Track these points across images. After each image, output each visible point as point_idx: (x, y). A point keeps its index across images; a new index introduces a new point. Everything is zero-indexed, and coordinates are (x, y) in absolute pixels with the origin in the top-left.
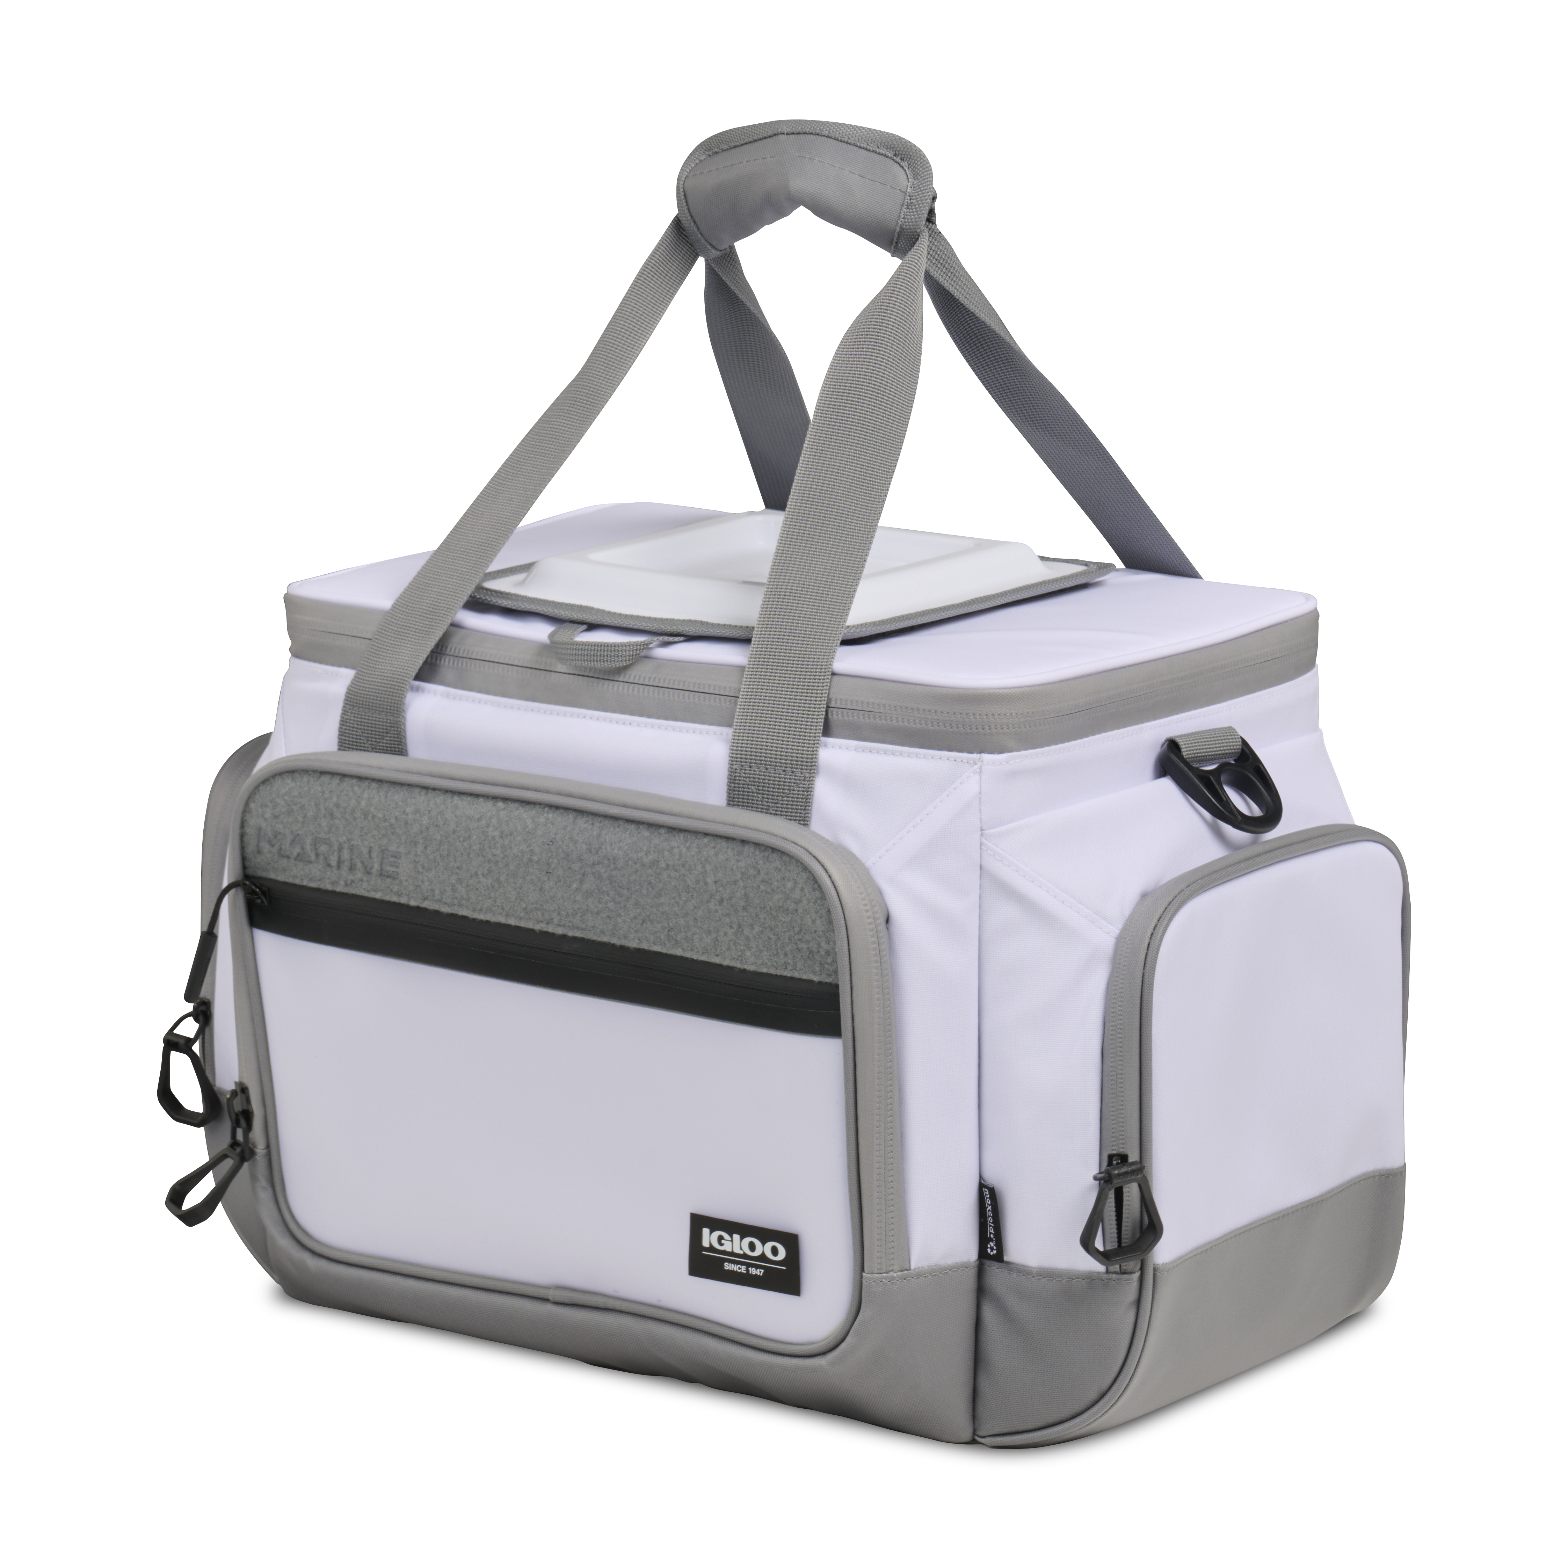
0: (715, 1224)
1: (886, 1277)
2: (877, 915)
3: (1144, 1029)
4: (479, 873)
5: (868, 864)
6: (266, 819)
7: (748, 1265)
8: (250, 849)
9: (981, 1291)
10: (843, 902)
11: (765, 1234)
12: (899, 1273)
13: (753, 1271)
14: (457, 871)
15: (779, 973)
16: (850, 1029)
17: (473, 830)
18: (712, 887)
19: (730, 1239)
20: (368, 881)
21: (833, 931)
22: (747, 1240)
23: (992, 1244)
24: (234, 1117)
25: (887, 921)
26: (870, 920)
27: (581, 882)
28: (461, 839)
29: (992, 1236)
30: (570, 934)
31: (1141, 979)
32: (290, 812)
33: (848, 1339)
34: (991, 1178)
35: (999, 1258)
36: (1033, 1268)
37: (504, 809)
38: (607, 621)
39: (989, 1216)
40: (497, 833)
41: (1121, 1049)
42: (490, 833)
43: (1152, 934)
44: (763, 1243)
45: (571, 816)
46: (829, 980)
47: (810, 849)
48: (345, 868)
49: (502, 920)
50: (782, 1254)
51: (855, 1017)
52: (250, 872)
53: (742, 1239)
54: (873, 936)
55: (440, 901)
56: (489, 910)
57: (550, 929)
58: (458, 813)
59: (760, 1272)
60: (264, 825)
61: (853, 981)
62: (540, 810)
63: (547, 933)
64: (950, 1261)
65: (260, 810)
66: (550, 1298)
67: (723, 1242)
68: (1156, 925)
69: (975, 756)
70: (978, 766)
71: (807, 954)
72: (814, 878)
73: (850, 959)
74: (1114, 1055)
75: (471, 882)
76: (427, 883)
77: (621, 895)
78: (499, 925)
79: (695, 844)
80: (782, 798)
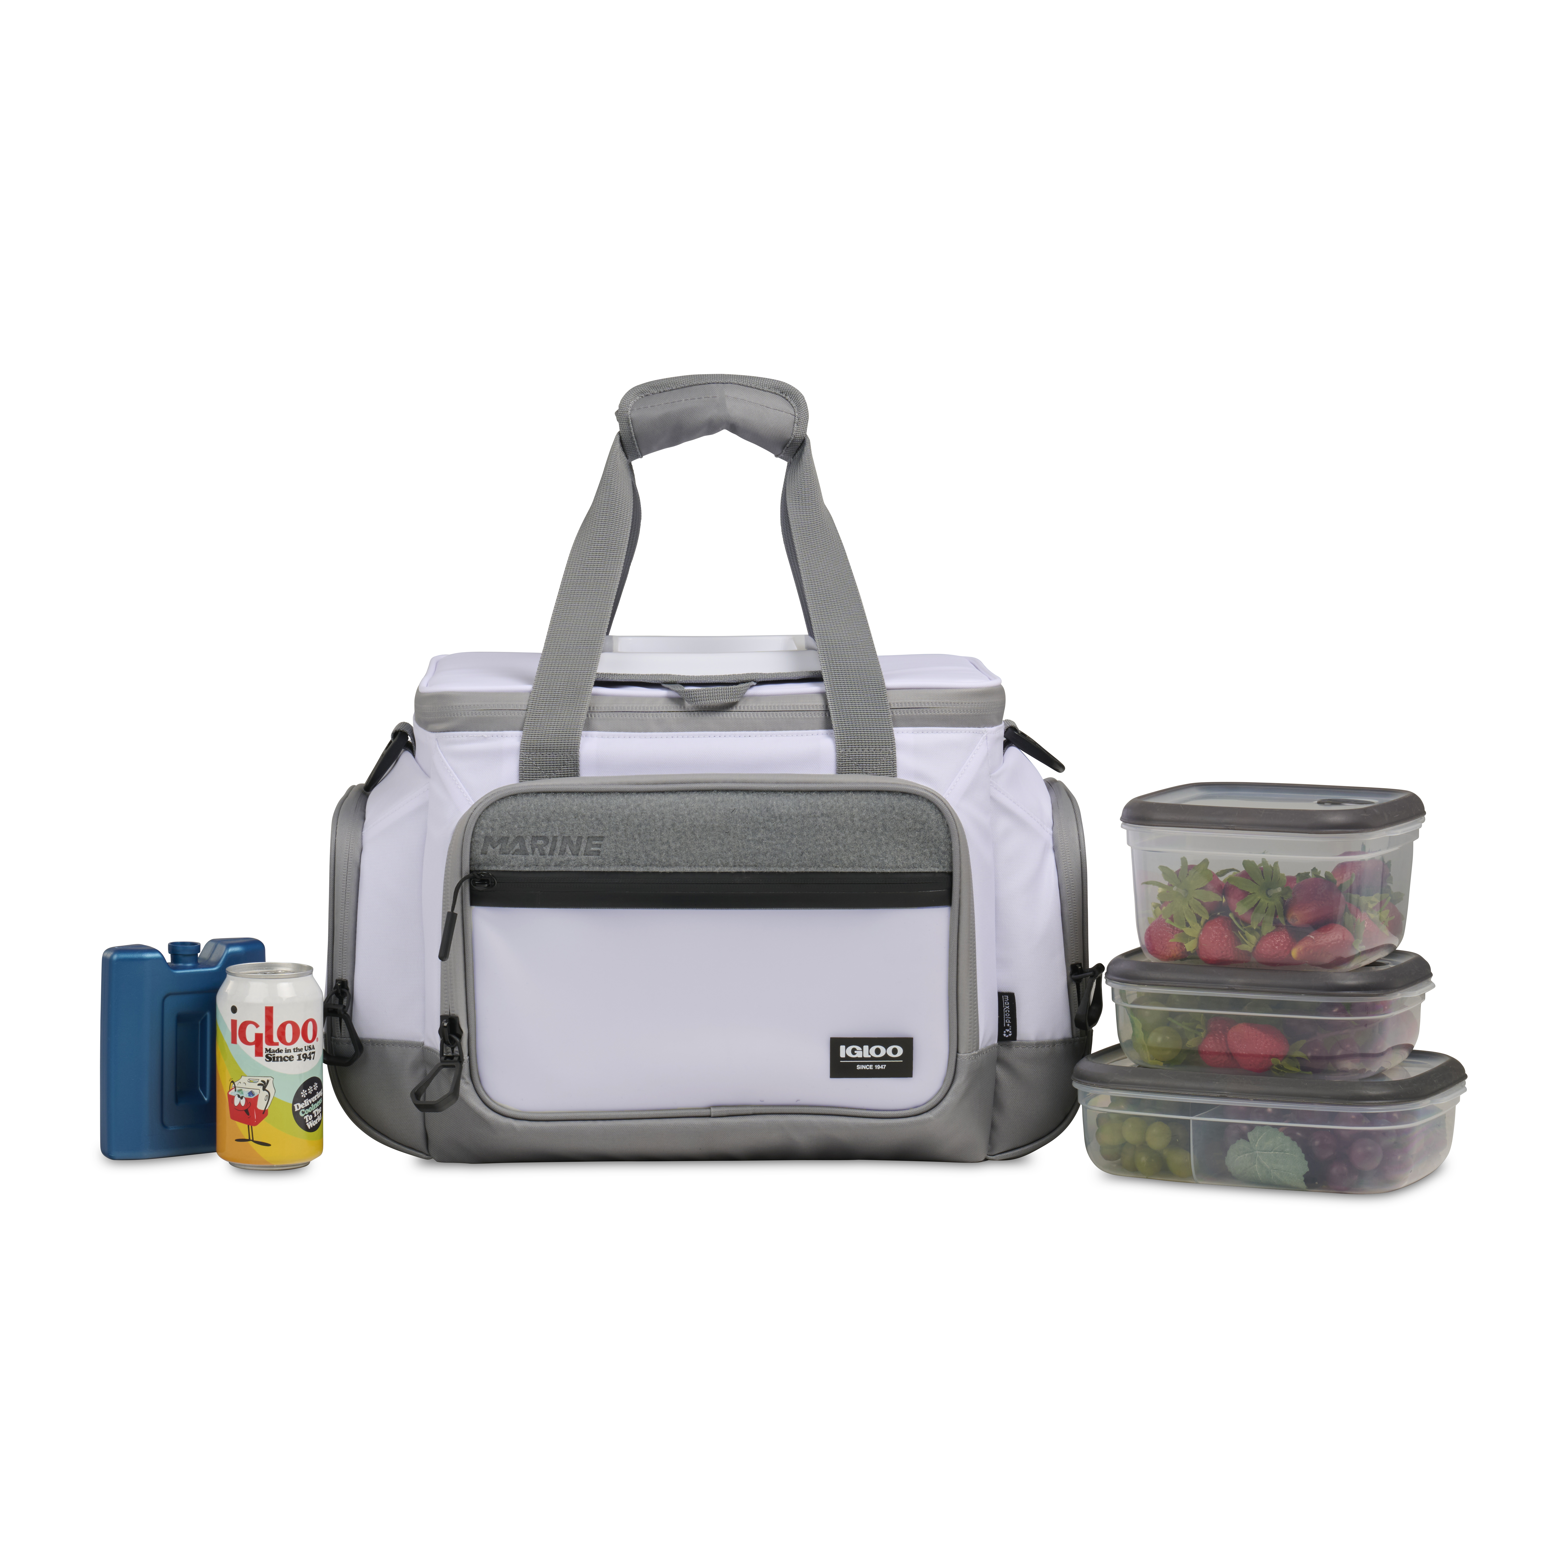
0: (848, 1042)
3: (1084, 886)
7: (874, 1064)
9: (999, 1061)
11: (886, 1042)
12: (975, 1052)
13: (878, 1067)
14: (651, 842)
15: (909, 870)
16: (957, 900)
17: (667, 813)
18: (858, 824)
20: (573, 860)
21: (950, 838)
22: (874, 1048)
23: (1008, 1030)
27: (754, 835)
28: (656, 821)
32: (514, 822)
33: (947, 1098)
34: (1008, 988)
39: (1005, 1013)
40: (685, 812)
42: (679, 813)
43: (1077, 829)
45: (741, 795)
46: (944, 870)
48: (556, 853)
49: (687, 870)
50: (900, 1051)
51: (959, 892)
52: (475, 868)
55: (634, 864)
56: (677, 864)
59: (883, 1067)
61: (962, 869)
62: (719, 794)
64: (991, 1043)
66: (711, 1114)
67: (855, 1052)
70: (984, 735)
71: (929, 855)
72: (936, 806)
73: (960, 855)
75: (663, 848)
76: (623, 855)
79: (841, 798)
80: (876, 766)
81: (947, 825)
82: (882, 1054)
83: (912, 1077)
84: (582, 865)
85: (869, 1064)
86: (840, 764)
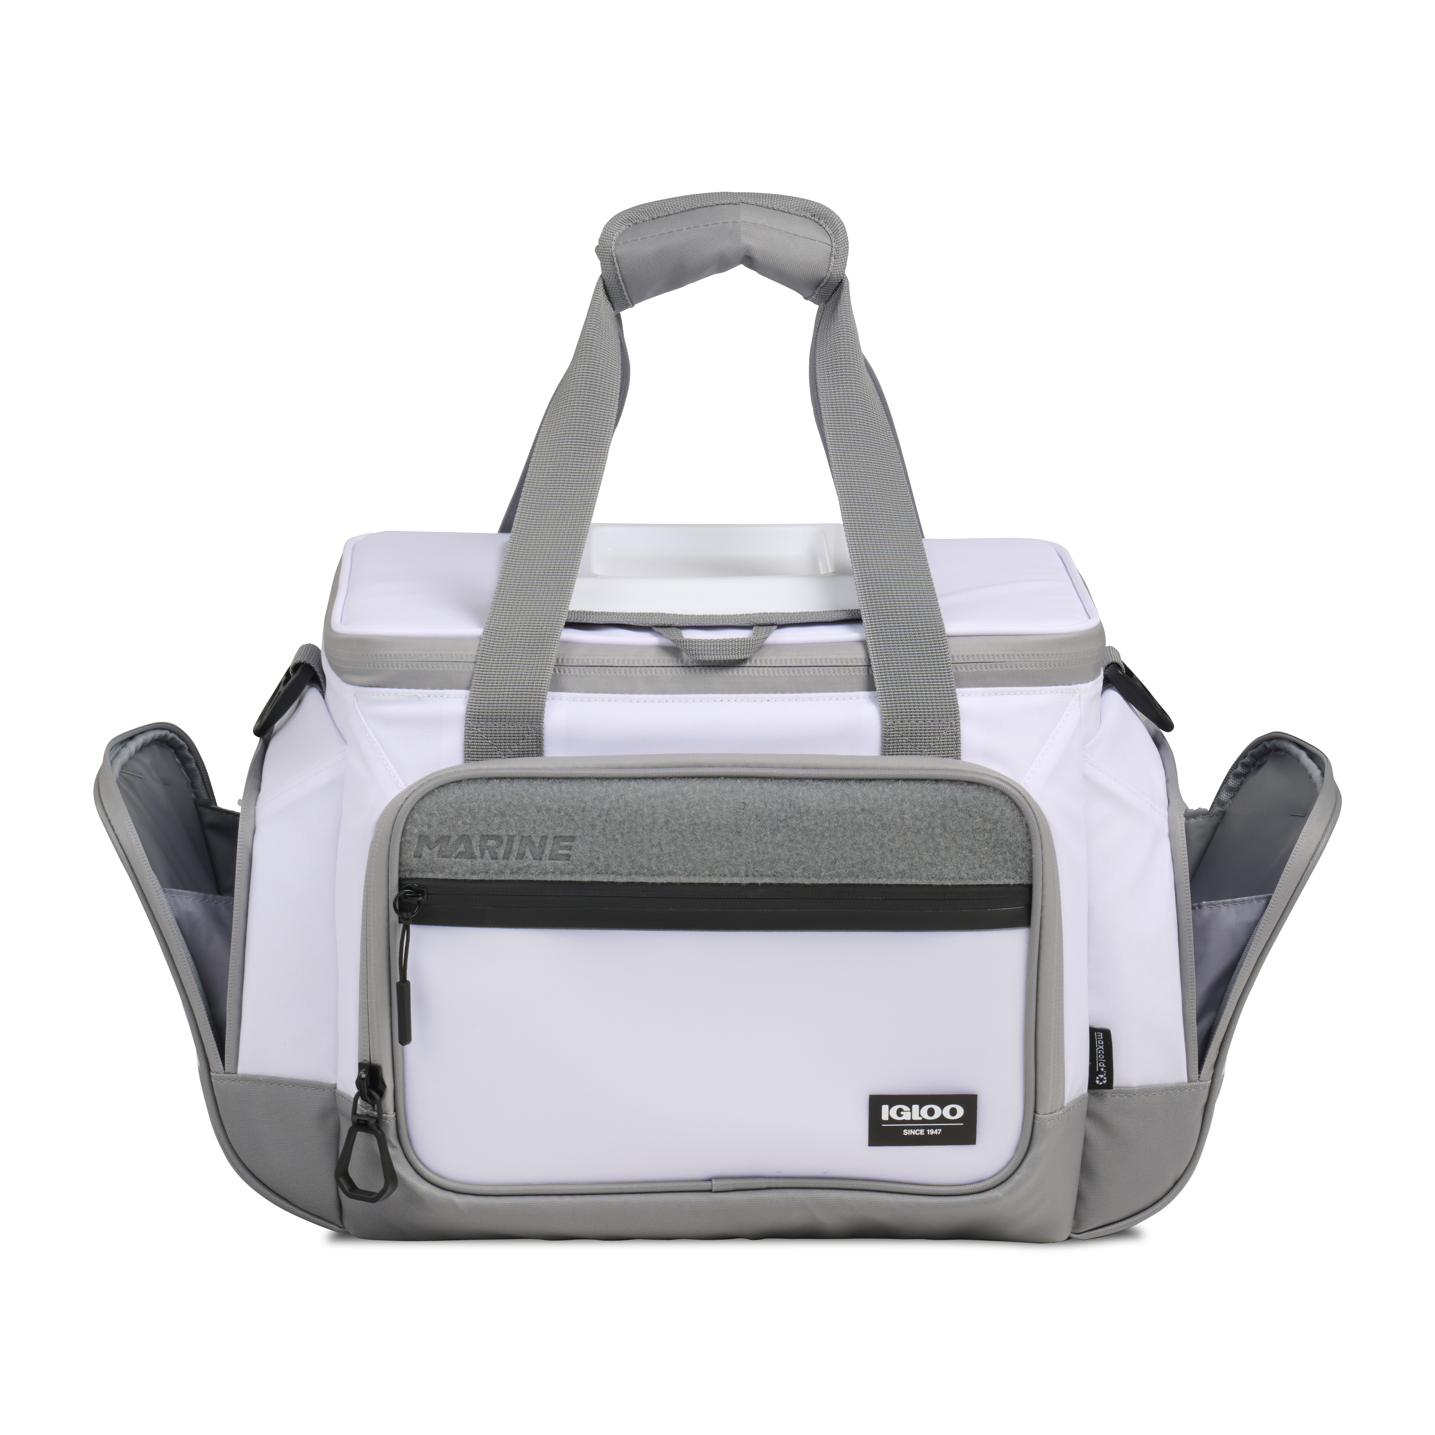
0: (892, 1100)
4: (662, 842)
6: (430, 826)
7: (926, 1128)
9: (1091, 1119)
10: (1036, 816)
11: (942, 1100)
12: (1060, 1110)
13: (931, 1132)
14: (638, 844)
15: (976, 883)
16: (1039, 918)
17: (659, 806)
18: (909, 822)
19: (909, 1110)
20: (535, 867)
21: (1032, 840)
22: (926, 1108)
23: (1102, 1076)
24: (365, 1093)
27: (772, 836)
28: (644, 817)
29: (1102, 1069)
30: (758, 882)
33: (1021, 1168)
34: (1100, 1024)
37: (685, 785)
40: (683, 806)
42: (676, 807)
44: (942, 1108)
45: (756, 782)
46: (1025, 882)
49: (683, 880)
50: (960, 1112)
51: (1043, 908)
52: (406, 875)
55: (615, 872)
56: (670, 873)
59: (938, 1131)
61: (1044, 879)
64: (1077, 1096)
65: (425, 818)
67: (902, 1113)
70: (1077, 694)
71: (1002, 864)
73: (1043, 862)
76: (601, 860)
77: (813, 842)
78: (681, 885)
79: (888, 789)
80: (934, 742)
81: (1027, 825)
82: (936, 1116)
84: (546, 873)
85: (920, 1128)
86: (888, 739)
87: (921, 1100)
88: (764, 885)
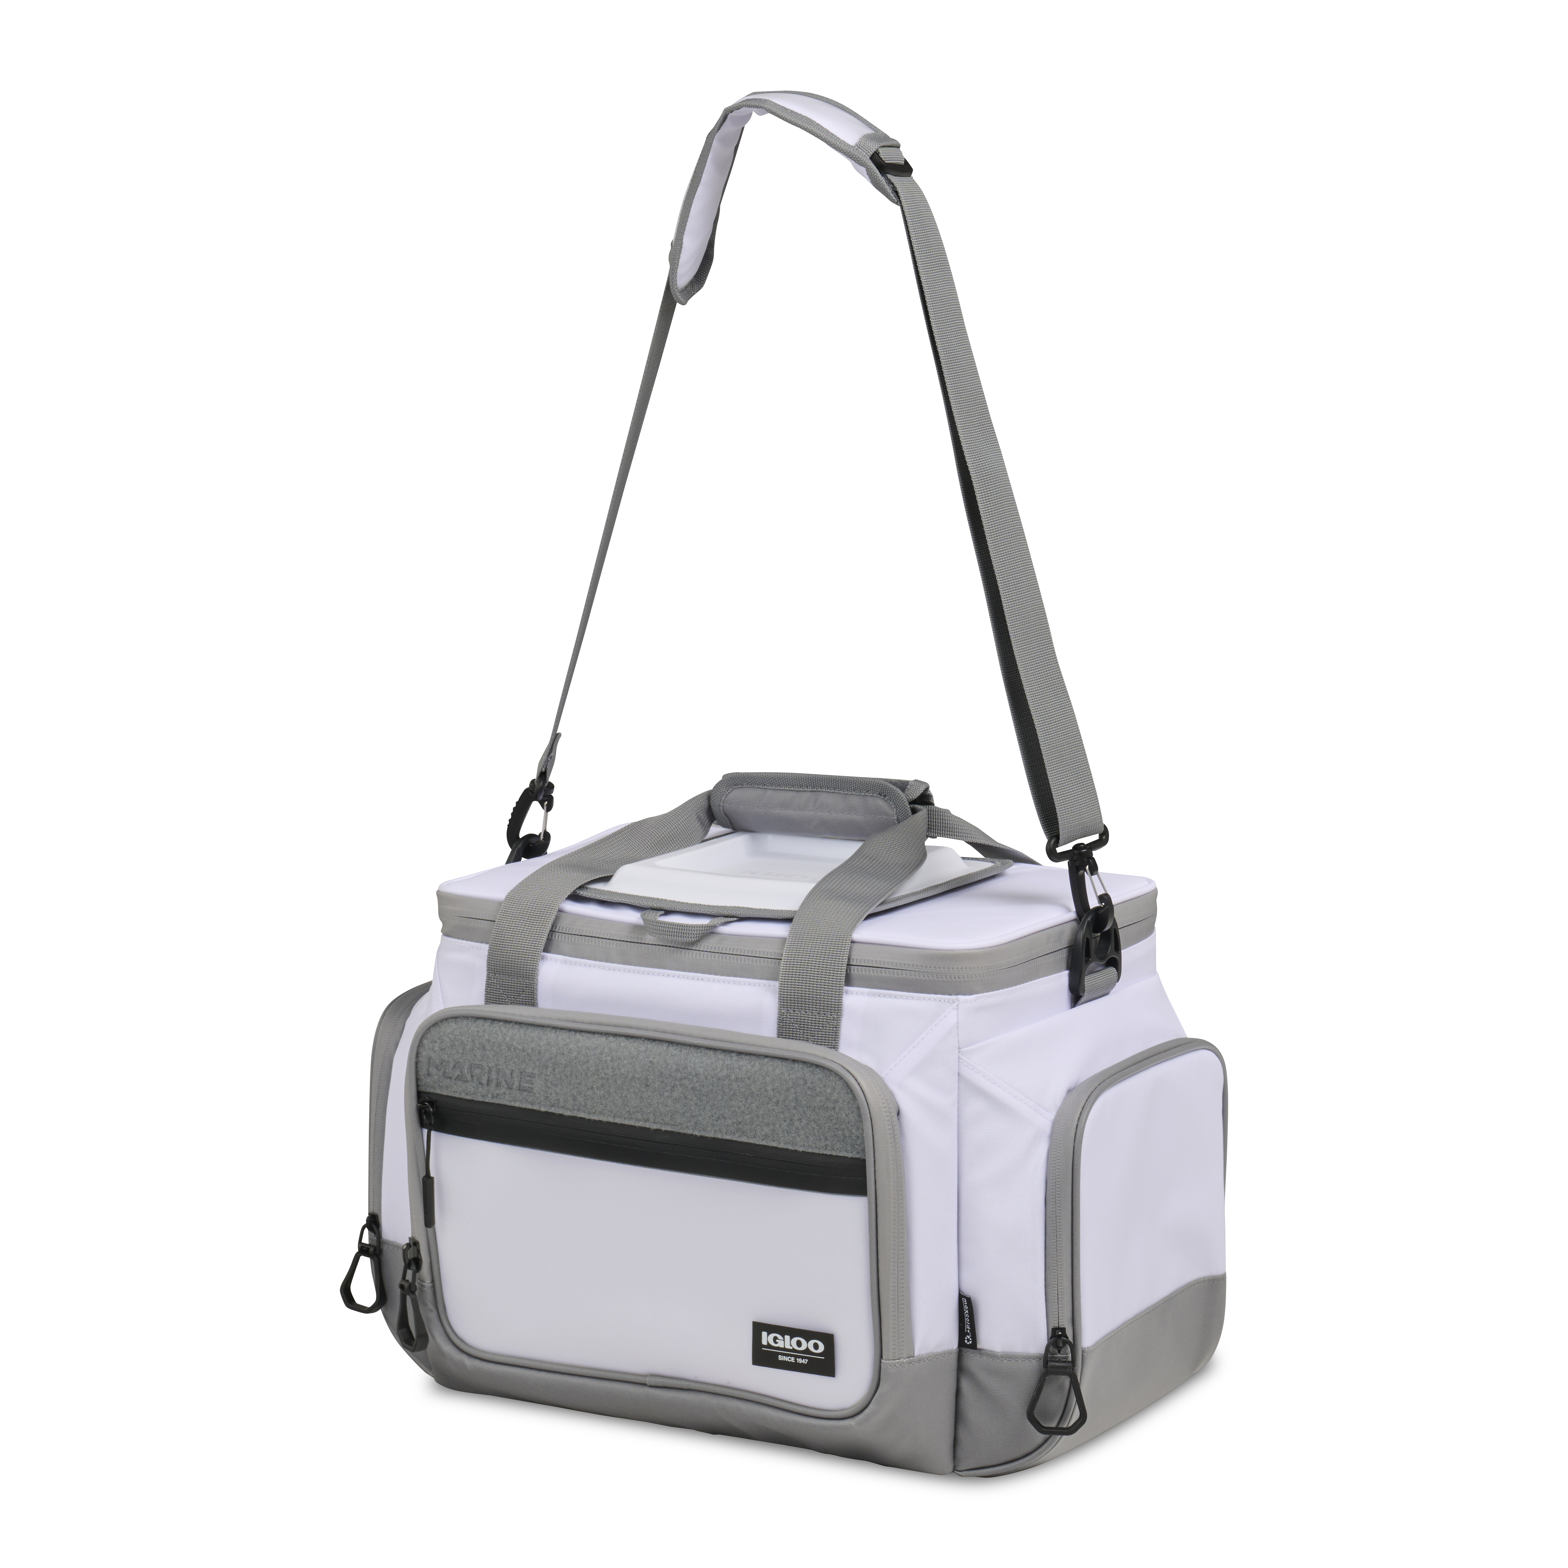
0: (771, 1329)
1: (898, 1362)
2: (892, 1110)
3: (1074, 1185)
4: (594, 1087)
5: (883, 1075)
6: (435, 1052)
7: (796, 1357)
8: (423, 1072)
9: (960, 1369)
10: (868, 1101)
11: (808, 1335)
12: (907, 1359)
13: (800, 1361)
14: (578, 1086)
15: (821, 1152)
16: (873, 1190)
17: (591, 1056)
18: (771, 1093)
20: (509, 1094)
21: (861, 1122)
22: (795, 1339)
23: (969, 1337)
24: (407, 1261)
25: (898, 1114)
26: (887, 1114)
27: (672, 1091)
28: (581, 1064)
29: (968, 1331)
30: (663, 1129)
31: (1072, 1150)
32: (453, 1046)
33: (871, 1406)
34: (967, 1291)
35: (974, 1346)
36: (998, 1352)
37: (614, 1042)
38: (678, 908)
39: (966, 1318)
40: (609, 1058)
41: (1059, 1199)
42: (603, 1058)
43: (1079, 1118)
45: (665, 1045)
46: (858, 1156)
47: (844, 1065)
48: (493, 1085)
49: (611, 1120)
50: (821, 1348)
51: (877, 1181)
52: (422, 1089)
53: (791, 1339)
54: (889, 1125)
55: (563, 1107)
56: (601, 1113)
57: (647, 1125)
58: (580, 1045)
59: (805, 1361)
60: (433, 1055)
61: (876, 1156)
62: (641, 1041)
63: (645, 1128)
64: (940, 1350)
65: (431, 1045)
66: (647, 1383)
67: (777, 1341)
68: (1081, 1112)
69: (953, 997)
70: (956, 1004)
71: (842, 1138)
72: (847, 1084)
73: (873, 1141)
74: (1054, 1203)
75: (588, 1093)
76: (554, 1095)
77: (701, 1100)
78: (609, 1123)
79: (757, 1063)
80: (818, 1032)
82: (803, 1348)
83: (834, 1377)
84: (516, 1101)
85: (791, 1356)
86: (781, 1024)
87: (793, 1332)
88: (666, 1132)
